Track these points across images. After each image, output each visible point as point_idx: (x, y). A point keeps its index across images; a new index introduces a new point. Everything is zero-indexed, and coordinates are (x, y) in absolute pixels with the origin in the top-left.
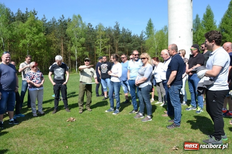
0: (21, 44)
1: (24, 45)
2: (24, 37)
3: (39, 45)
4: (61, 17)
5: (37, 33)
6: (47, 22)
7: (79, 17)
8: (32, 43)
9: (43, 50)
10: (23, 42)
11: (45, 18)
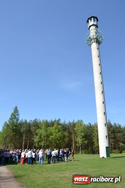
0: (50, 138)
1: (52, 139)
2: (52, 134)
3: (59, 138)
4: (73, 121)
5: (58, 132)
6: (66, 124)
7: (81, 121)
8: (56, 138)
9: (61, 141)
10: (51, 137)
11: (65, 122)
